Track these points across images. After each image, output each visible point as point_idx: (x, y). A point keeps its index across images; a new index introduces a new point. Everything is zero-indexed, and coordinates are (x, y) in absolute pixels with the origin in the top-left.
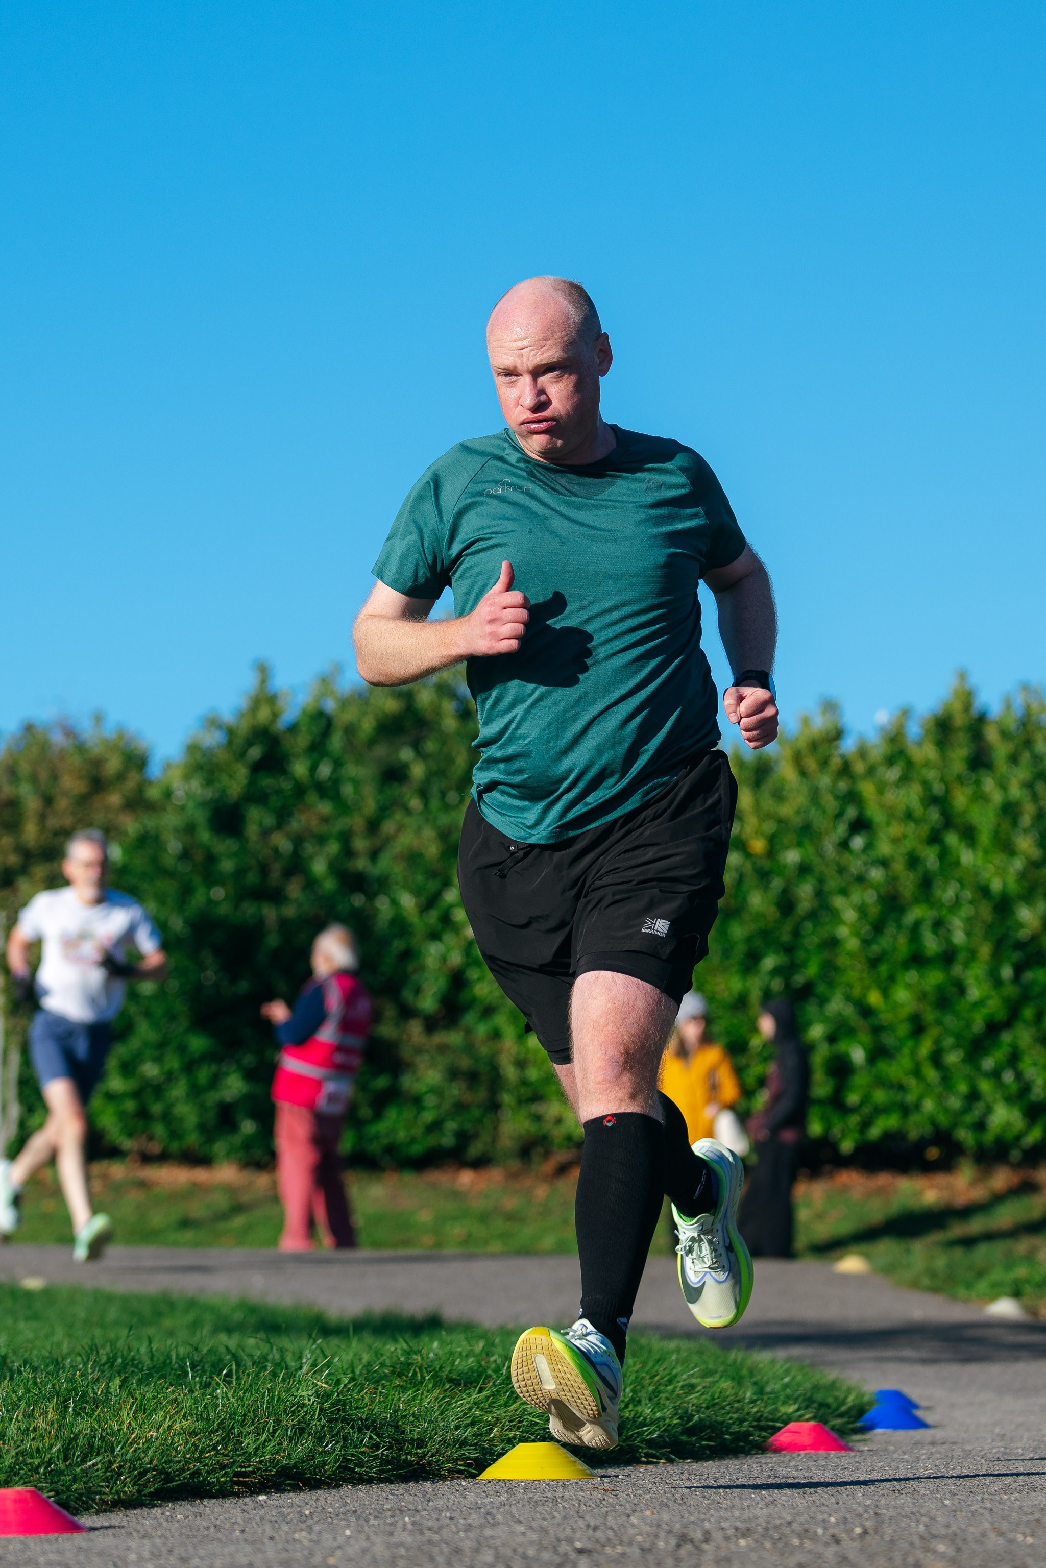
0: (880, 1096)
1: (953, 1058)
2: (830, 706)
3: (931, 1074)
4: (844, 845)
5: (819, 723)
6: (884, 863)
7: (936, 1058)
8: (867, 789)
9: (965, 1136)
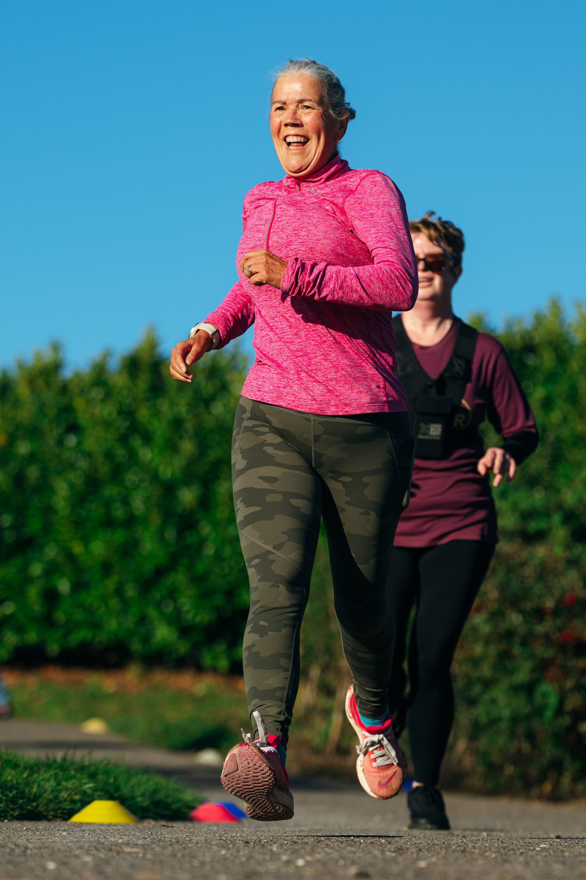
0: (79, 616)
1: (131, 592)
2: (56, 347)
3: (114, 603)
4: (60, 442)
5: (48, 356)
6: (89, 455)
7: (119, 591)
8: (79, 404)
9: (136, 646)
